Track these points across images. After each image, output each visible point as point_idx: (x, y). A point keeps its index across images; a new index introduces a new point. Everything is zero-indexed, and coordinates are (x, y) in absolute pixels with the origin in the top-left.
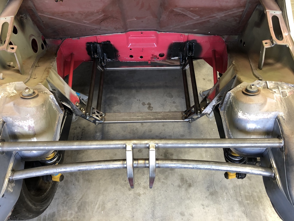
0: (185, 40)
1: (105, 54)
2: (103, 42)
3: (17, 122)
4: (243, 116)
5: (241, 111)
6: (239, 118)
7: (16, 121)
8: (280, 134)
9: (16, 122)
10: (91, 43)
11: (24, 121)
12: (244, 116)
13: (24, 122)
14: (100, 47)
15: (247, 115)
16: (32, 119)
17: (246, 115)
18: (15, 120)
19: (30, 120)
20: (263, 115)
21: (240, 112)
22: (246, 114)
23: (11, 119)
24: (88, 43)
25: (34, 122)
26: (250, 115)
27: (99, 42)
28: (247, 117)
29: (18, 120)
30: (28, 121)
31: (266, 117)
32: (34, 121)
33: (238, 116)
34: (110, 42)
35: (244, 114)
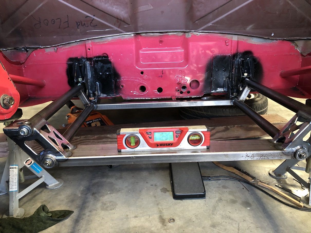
0: (234, 51)
1: (97, 83)
2: (97, 57)
10: (76, 59)
14: (91, 67)
24: (71, 59)
27: (89, 56)
34: (107, 57)
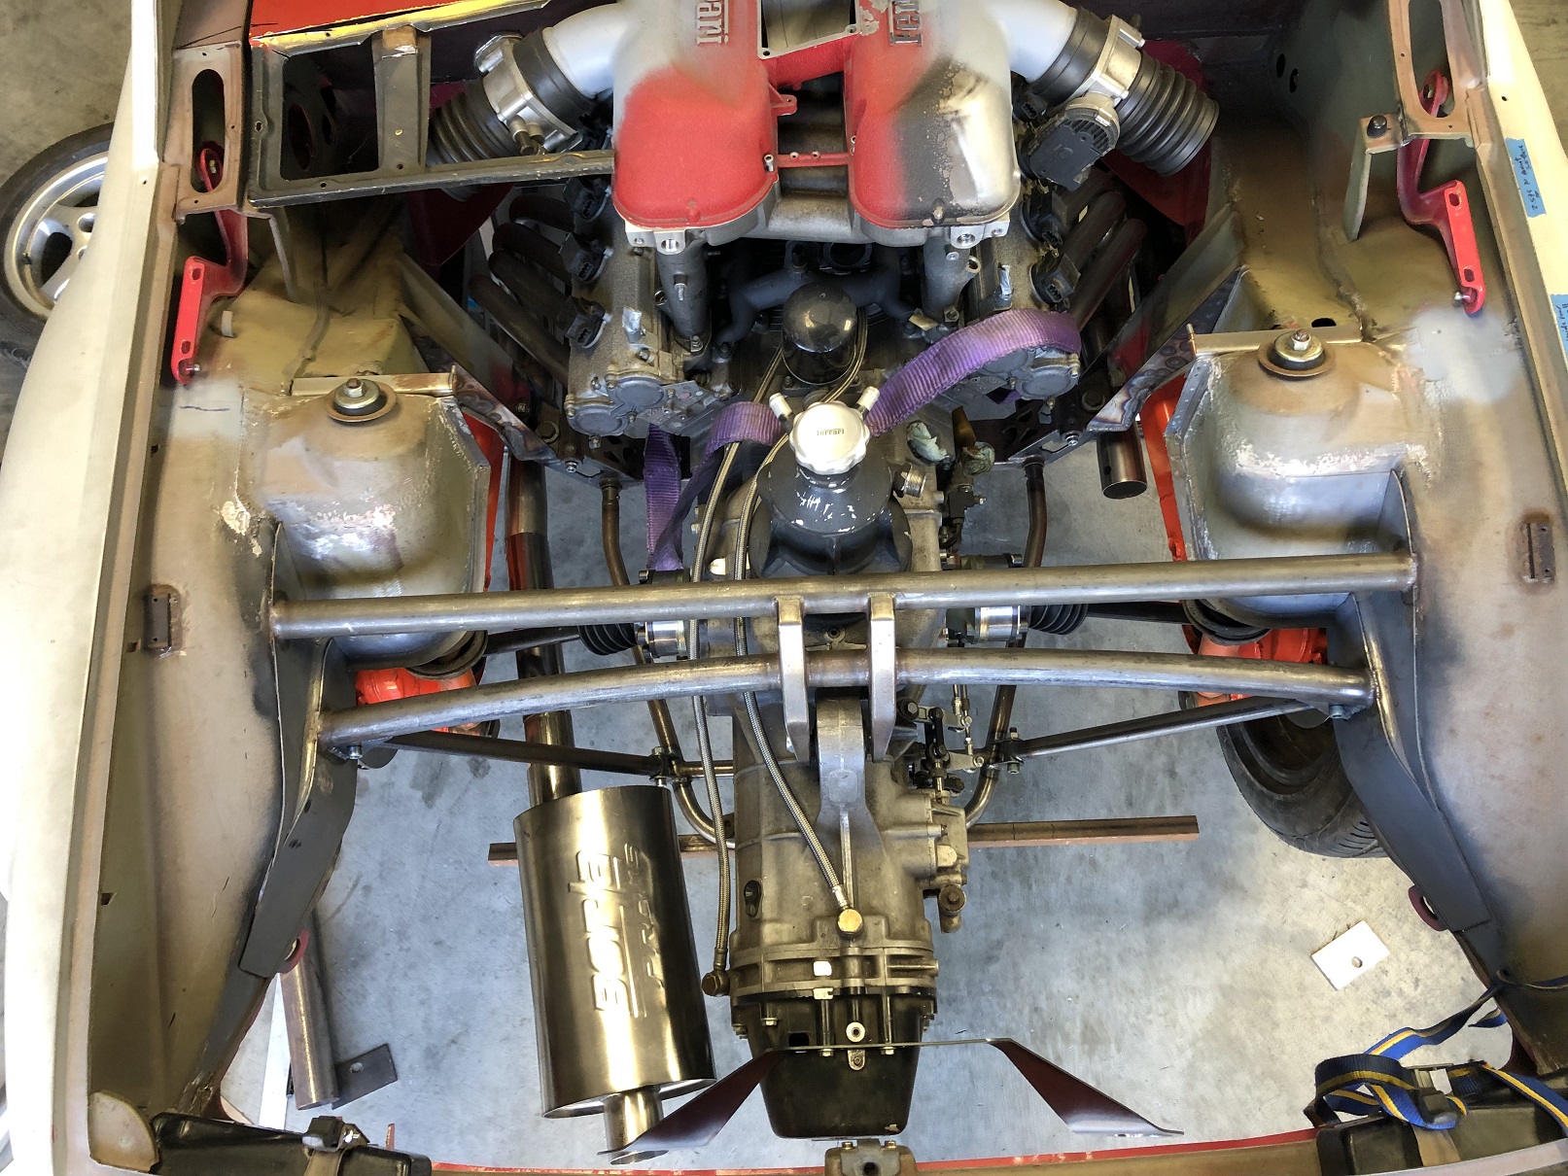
3: (328, 522)
4: (1258, 464)
5: (1250, 446)
6: (1239, 475)
7: (320, 518)
8: (1404, 537)
9: (321, 521)
11: (354, 517)
12: (1262, 464)
13: (352, 519)
15: (1273, 459)
16: (386, 507)
17: (1268, 463)
18: (319, 514)
19: (377, 509)
20: (1339, 461)
21: (1243, 446)
22: (1271, 456)
23: (299, 509)
25: (395, 518)
26: (1285, 461)
28: (1271, 469)
29: (330, 514)
30: (368, 513)
31: (1353, 468)
32: (394, 513)
33: (1237, 466)
35: (1263, 457)
